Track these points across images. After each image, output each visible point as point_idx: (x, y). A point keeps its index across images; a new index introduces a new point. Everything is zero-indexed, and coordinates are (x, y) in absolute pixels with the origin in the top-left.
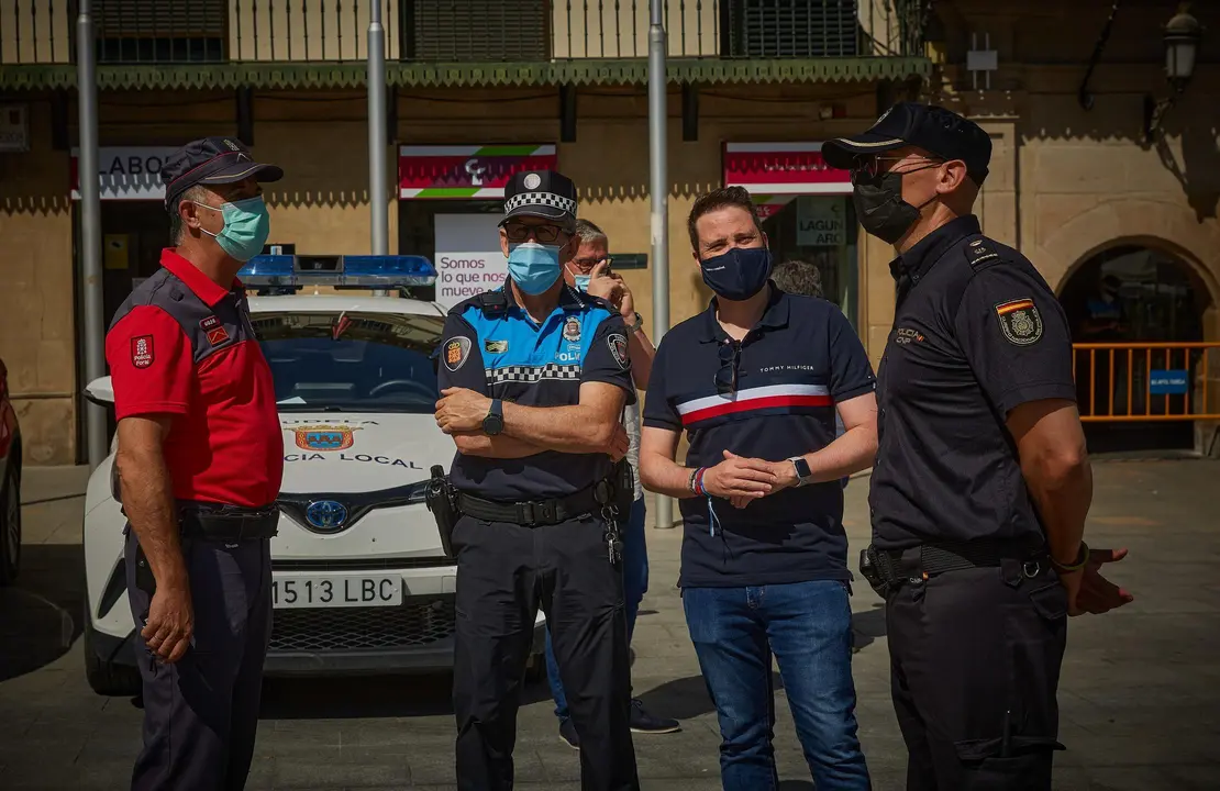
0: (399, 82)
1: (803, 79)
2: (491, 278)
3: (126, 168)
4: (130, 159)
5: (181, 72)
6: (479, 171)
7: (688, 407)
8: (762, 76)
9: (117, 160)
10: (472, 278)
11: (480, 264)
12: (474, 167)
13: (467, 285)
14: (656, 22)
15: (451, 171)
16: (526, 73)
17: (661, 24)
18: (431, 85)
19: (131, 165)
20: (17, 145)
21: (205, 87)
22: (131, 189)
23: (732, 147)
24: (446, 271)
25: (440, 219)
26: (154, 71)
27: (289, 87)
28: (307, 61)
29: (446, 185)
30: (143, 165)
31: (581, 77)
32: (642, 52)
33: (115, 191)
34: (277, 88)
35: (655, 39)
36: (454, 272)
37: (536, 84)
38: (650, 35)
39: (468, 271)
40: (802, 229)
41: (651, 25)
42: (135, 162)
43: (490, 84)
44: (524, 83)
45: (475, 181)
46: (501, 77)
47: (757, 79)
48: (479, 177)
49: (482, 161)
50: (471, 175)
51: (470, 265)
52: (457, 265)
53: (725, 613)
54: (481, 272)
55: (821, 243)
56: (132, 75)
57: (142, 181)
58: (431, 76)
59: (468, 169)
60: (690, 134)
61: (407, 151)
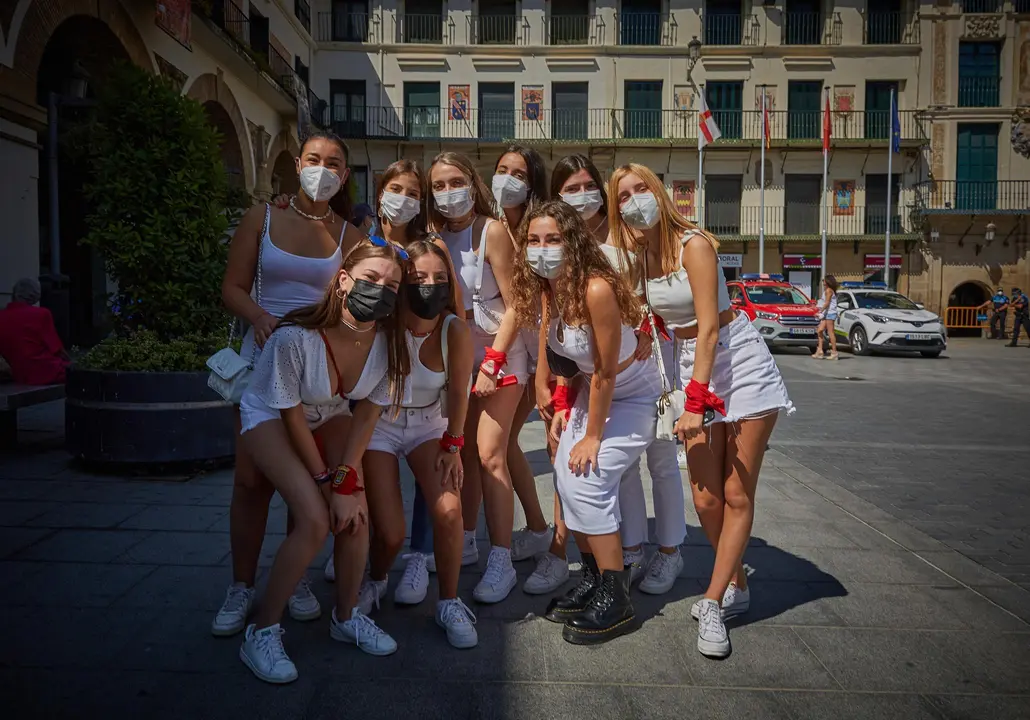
0: (782, 240)
5: (731, 236)
6: (804, 261)
15: (797, 261)
16: (810, 237)
18: (790, 240)
21: (736, 240)
23: (867, 256)
27: (751, 241)
28: (755, 235)
29: (795, 264)
34: (749, 241)
37: (813, 241)
44: (810, 240)
45: (803, 264)
49: (804, 258)
58: (790, 238)
59: (801, 260)
60: (856, 252)
61: (786, 256)
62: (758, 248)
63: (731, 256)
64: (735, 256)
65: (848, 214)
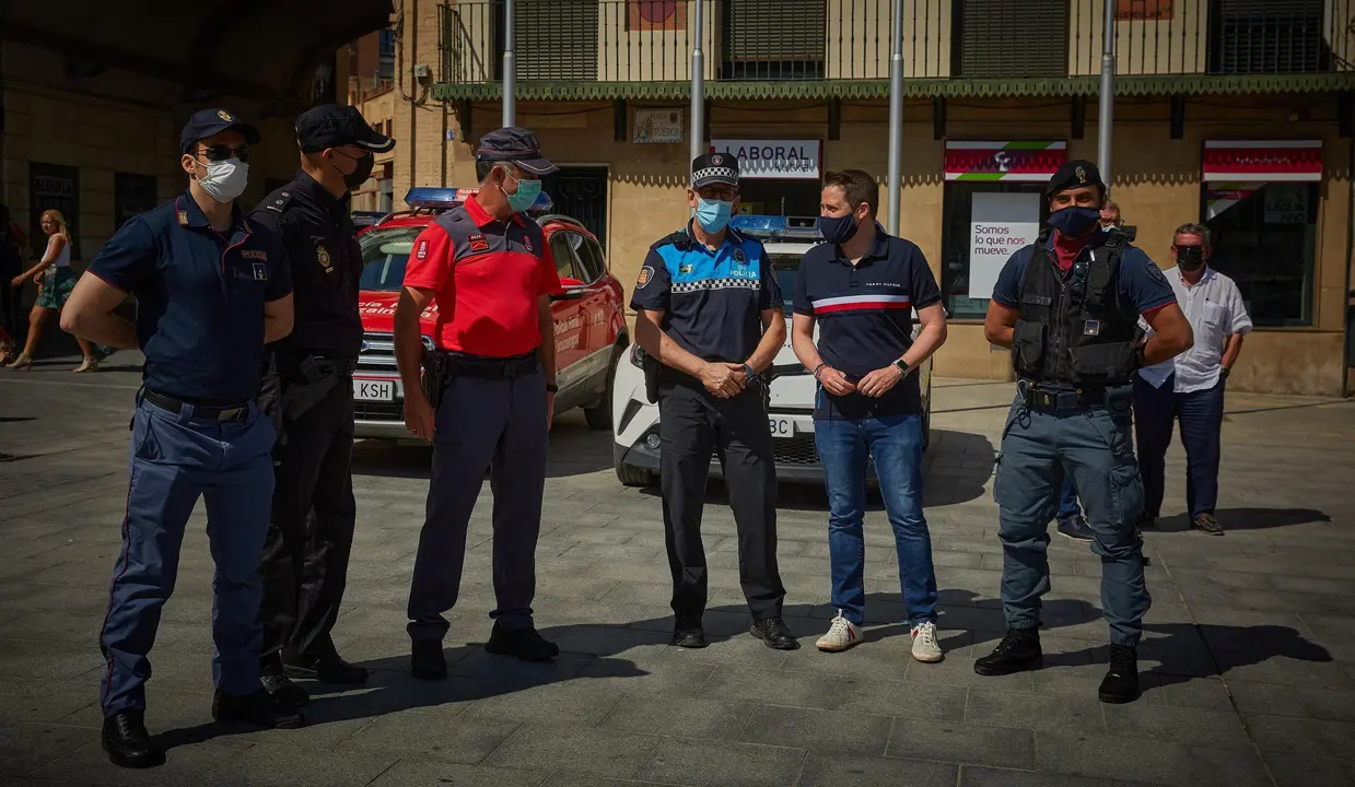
0: (944, 93)
1: (1268, 90)
2: (1013, 241)
3: (748, 155)
4: (752, 148)
5: (786, 86)
6: (1006, 161)
7: (817, 304)
8: (1233, 88)
9: (742, 149)
10: (999, 241)
11: (1005, 230)
12: (1002, 157)
13: (994, 246)
14: (1107, 51)
15: (985, 160)
16: (1042, 86)
17: (1111, 53)
18: (968, 96)
19: (751, 153)
20: (674, 138)
21: (803, 98)
22: (752, 172)
23: (1210, 144)
24: (981, 235)
25: (975, 196)
26: (767, 86)
27: (862, 97)
28: (877, 78)
29: (980, 170)
30: (760, 153)
31: (1085, 89)
32: (1096, 71)
33: (756, 171)
34: (854, 97)
35: (1107, 64)
36: (985, 236)
37: (1048, 95)
38: (1103, 61)
39: (996, 236)
40: (1269, 210)
41: (1103, 54)
42: (754, 151)
43: (1013, 95)
44: (1039, 95)
45: (1002, 169)
46: (1022, 90)
47: (1229, 90)
48: (1005, 165)
49: (1009, 153)
50: (999, 164)
51: (997, 231)
52: (988, 231)
53: (845, 435)
54: (1006, 237)
55: (1285, 221)
56: (752, 88)
57: (759, 165)
58: (968, 89)
59: (997, 160)
60: (1176, 133)
61: (951, 145)
62: (886, 121)
63: (788, 145)
64: (797, 144)
65: (1157, 15)
